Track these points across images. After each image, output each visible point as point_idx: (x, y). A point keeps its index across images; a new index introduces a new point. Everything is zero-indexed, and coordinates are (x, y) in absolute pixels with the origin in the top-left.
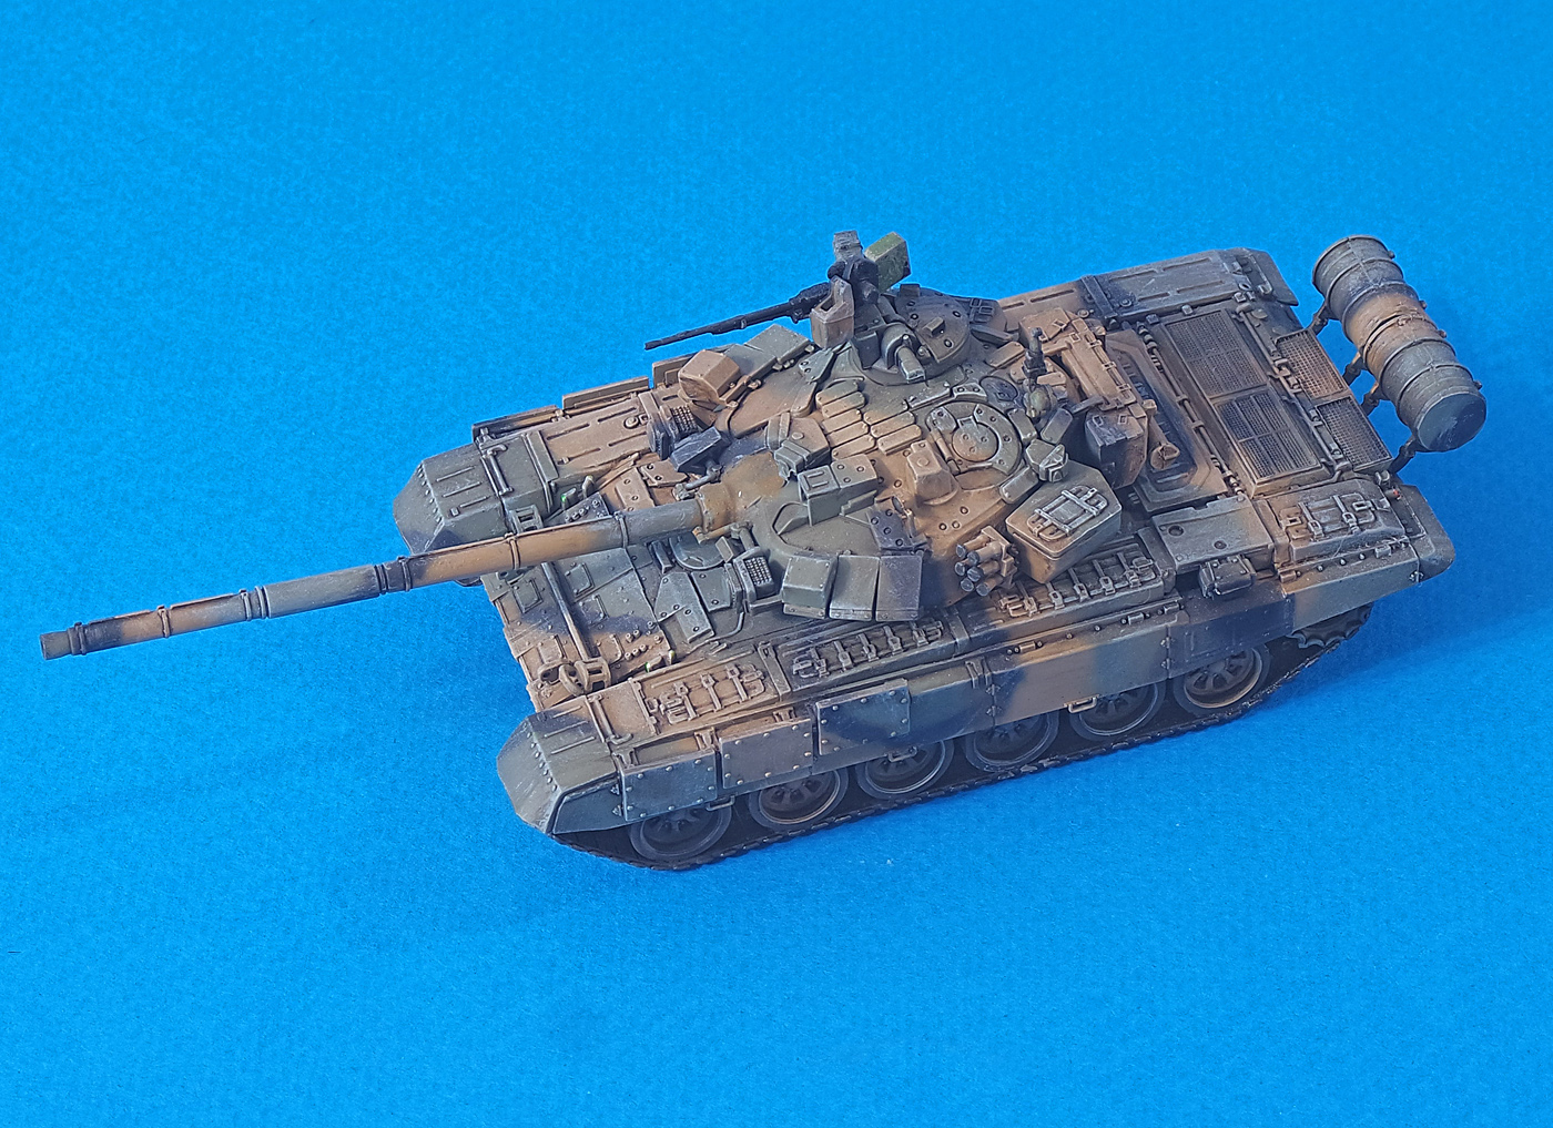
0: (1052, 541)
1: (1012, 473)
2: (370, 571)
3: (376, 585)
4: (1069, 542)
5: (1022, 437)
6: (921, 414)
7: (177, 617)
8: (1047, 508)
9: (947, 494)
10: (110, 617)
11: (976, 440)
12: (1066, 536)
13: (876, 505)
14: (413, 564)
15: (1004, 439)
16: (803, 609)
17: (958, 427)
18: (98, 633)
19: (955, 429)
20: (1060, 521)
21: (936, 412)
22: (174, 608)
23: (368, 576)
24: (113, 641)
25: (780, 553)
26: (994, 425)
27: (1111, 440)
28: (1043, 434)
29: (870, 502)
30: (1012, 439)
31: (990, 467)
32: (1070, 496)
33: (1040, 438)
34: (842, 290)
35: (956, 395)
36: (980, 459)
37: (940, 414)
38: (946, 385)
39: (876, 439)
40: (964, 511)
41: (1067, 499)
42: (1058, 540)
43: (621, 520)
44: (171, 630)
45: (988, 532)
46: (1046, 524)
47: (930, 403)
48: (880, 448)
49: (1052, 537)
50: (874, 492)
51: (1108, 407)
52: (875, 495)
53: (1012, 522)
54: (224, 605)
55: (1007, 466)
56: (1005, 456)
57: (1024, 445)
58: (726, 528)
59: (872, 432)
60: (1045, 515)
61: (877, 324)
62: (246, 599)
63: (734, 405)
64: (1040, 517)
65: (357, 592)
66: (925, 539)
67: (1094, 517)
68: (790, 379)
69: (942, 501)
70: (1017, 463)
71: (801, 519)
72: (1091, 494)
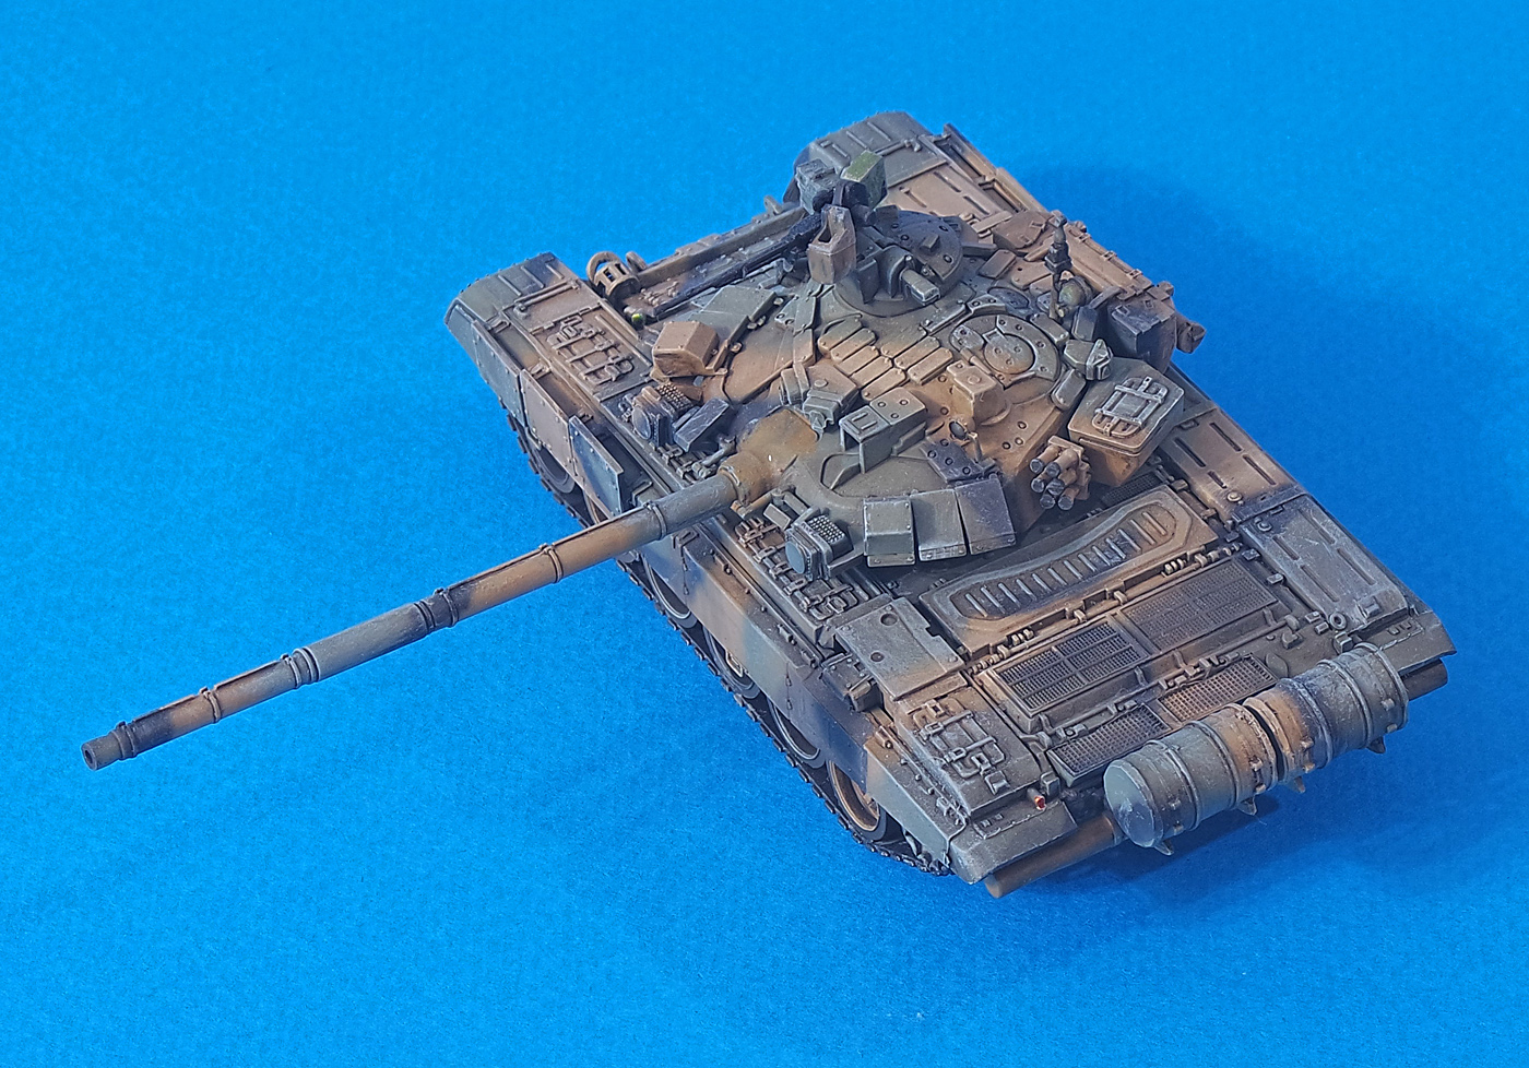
0: (1128, 437)
1: (1057, 378)
2: (413, 610)
3: (424, 624)
4: (1145, 434)
5: (1056, 340)
6: (944, 335)
7: (225, 695)
8: (1107, 406)
9: (1002, 411)
10: (154, 710)
11: (1009, 351)
12: (1140, 429)
13: (928, 438)
14: (455, 594)
15: (1037, 345)
16: (888, 558)
17: (986, 342)
18: (146, 730)
19: (984, 345)
20: (1127, 416)
21: (958, 331)
22: (218, 688)
23: (413, 615)
24: (164, 736)
25: (840, 507)
26: (1022, 333)
27: (1146, 326)
28: (1075, 334)
29: (921, 436)
30: (1046, 345)
31: (1034, 376)
32: (1126, 389)
33: (1072, 337)
34: (841, 217)
35: (973, 310)
36: (1020, 370)
37: (963, 332)
38: (960, 301)
39: (905, 371)
40: (1022, 426)
41: (1123, 394)
42: (1132, 434)
43: (655, 508)
44: (222, 712)
45: (1055, 442)
46: (1115, 421)
47: (948, 324)
48: (914, 378)
49: (1126, 433)
50: (923, 425)
51: (1127, 296)
52: (926, 428)
53: (1075, 427)
54: (270, 675)
55: (1050, 372)
56: (1045, 364)
57: (1060, 348)
58: (767, 495)
59: (898, 364)
60: (1109, 413)
61: (872, 251)
62: (292, 663)
63: (723, 371)
64: (1104, 416)
65: (406, 635)
66: (994, 462)
67: (1159, 406)
68: (771, 335)
69: (1000, 418)
70: (1059, 369)
71: (852, 468)
72: (1147, 383)
